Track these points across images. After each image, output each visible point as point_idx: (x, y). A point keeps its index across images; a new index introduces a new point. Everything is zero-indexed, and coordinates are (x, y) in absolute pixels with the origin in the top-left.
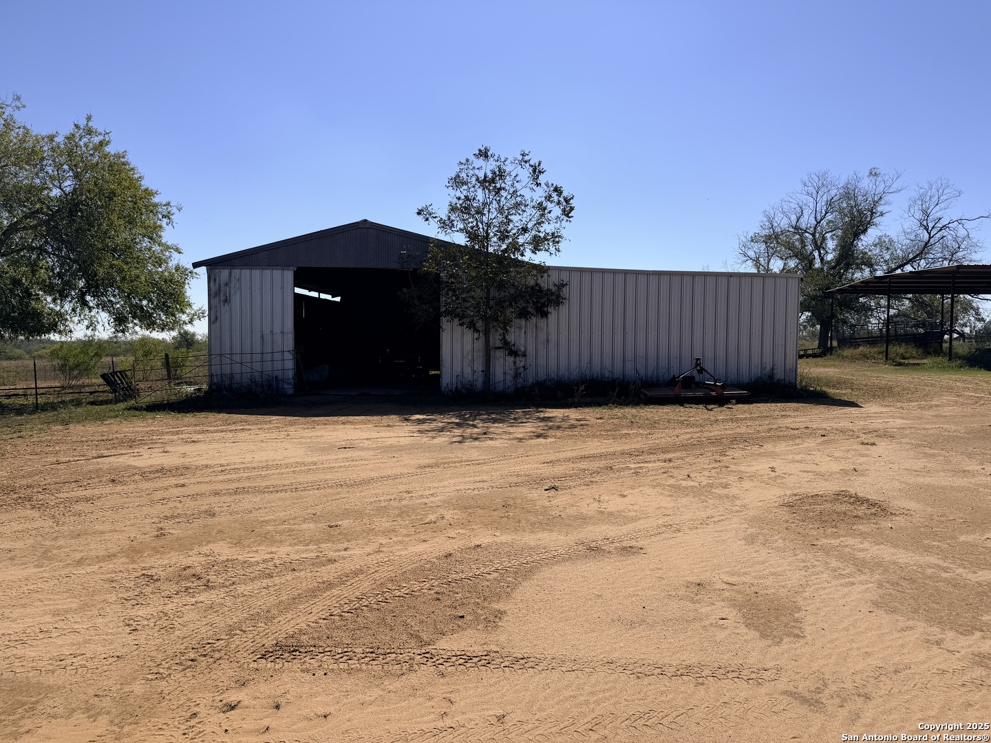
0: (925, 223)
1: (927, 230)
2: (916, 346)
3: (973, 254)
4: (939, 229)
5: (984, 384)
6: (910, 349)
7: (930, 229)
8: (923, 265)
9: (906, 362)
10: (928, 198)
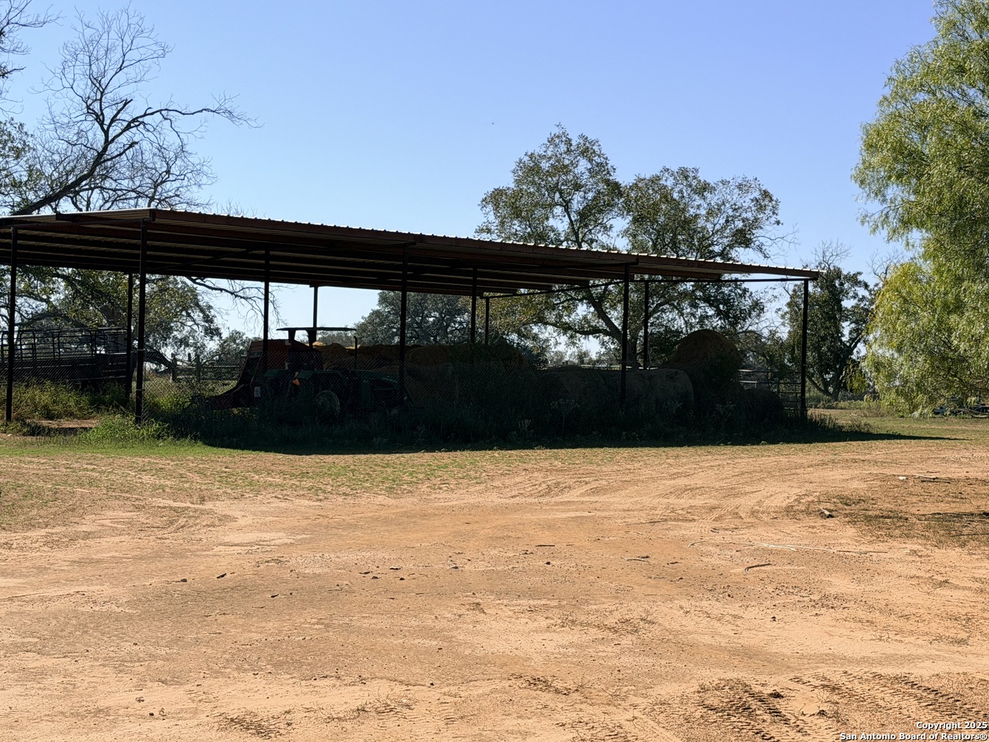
0: (96, 106)
1: (101, 124)
2: (76, 387)
3: (195, 188)
4: (125, 124)
5: (197, 478)
6: (63, 396)
7: (107, 122)
8: (96, 202)
9: (54, 424)
10: (102, 52)
